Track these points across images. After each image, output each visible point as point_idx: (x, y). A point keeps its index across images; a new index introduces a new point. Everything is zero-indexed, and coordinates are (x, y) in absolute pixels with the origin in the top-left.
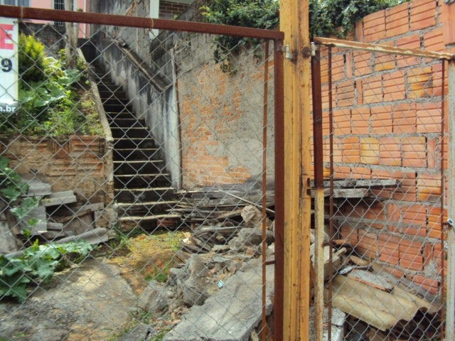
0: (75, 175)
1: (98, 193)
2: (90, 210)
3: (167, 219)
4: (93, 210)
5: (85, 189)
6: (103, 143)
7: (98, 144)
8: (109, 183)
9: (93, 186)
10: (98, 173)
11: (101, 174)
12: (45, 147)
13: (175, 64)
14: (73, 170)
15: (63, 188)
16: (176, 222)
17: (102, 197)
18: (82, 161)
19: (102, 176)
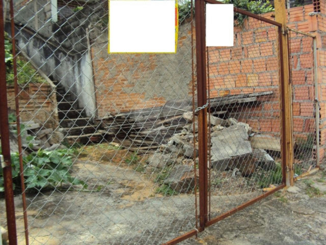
0: (33, 111)
1: (48, 122)
2: (45, 133)
3: (94, 136)
4: (46, 133)
5: (40, 120)
6: (50, 89)
7: (46, 89)
8: (55, 115)
9: (45, 118)
10: (47, 109)
11: (49, 109)
12: (13, 91)
13: (89, 38)
14: (32, 107)
15: (26, 119)
16: (100, 137)
17: (51, 124)
18: (37, 101)
19: (50, 110)
